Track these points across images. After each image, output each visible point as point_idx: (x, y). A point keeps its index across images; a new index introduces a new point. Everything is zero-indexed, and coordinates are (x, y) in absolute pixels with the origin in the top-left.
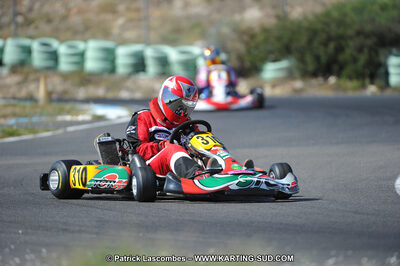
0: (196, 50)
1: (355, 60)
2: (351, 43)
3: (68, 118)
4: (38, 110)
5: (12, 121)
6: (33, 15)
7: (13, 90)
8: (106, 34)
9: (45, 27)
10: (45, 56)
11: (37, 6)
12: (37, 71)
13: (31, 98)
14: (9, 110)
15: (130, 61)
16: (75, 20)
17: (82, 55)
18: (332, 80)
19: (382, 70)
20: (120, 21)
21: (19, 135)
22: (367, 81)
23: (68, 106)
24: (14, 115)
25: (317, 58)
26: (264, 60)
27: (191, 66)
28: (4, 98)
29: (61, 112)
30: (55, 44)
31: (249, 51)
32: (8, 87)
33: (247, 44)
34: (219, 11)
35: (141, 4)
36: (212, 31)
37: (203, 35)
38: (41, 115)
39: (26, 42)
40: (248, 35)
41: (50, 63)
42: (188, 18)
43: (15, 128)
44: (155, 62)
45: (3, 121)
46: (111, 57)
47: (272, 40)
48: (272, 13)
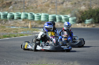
0: (69, 16)
3: (36, 32)
4: (29, 30)
5: (22, 32)
6: (28, 7)
7: (23, 25)
8: (46, 12)
9: (31, 10)
10: (31, 17)
11: (29, 4)
12: (29, 20)
13: (28, 27)
14: (22, 30)
15: (52, 18)
16: (39, 8)
20: (50, 8)
21: (23, 36)
23: (36, 29)
26: (85, 19)
27: (67, 20)
28: (21, 27)
30: (34, 14)
31: (82, 17)
33: (81, 14)
35: (55, 4)
36: (73, 11)
37: (71, 13)
39: (27, 13)
42: (67, 8)
43: (23, 34)
44: (58, 19)
45: (20, 32)
46: (47, 17)
47: (88, 14)
48: (88, 7)
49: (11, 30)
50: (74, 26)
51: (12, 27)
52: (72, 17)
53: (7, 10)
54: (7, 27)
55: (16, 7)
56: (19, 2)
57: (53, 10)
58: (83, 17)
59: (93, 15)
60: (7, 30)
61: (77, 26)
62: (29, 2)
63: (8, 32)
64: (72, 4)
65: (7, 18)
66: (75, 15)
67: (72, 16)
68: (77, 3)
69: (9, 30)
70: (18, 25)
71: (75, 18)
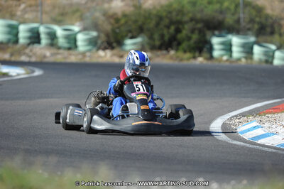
1: (189, 38)
2: (186, 26)
8: (12, 16)
15: (28, 34)
18: (172, 52)
19: (208, 46)
20: (23, 6)
22: (197, 54)
25: (162, 36)
26: (124, 37)
27: (72, 41)
31: (113, 31)
33: (111, 24)
36: (88, 14)
37: (82, 18)
40: (115, 19)
42: (71, 5)
44: (47, 37)
46: (15, 31)
47: (130, 23)
50: (90, 57)
52: (86, 32)
57: (31, 11)
58: (117, 31)
59: (145, 27)
61: (100, 57)
66: (95, 26)
67: (84, 29)
71: (94, 34)
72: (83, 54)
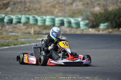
0: (80, 19)
3: (40, 39)
5: (23, 40)
6: (30, 8)
7: (24, 31)
8: (52, 14)
9: (34, 12)
10: (33, 20)
11: (32, 5)
12: (31, 25)
13: (29, 33)
14: (22, 37)
15: (60, 22)
16: (43, 10)
17: (45, 20)
20: (57, 10)
21: (25, 44)
23: (40, 36)
24: (24, 38)
25: (116, 22)
26: (100, 23)
27: (78, 24)
28: (21, 33)
29: (38, 37)
30: (37, 17)
31: (95, 20)
32: (22, 29)
33: (95, 18)
34: (87, 8)
35: (63, 5)
36: (85, 14)
37: (82, 15)
38: (32, 38)
39: (28, 16)
40: (95, 15)
41: (35, 23)
42: (78, 10)
43: (24, 42)
44: (67, 23)
45: (20, 40)
46: (54, 21)
47: (103, 17)
48: (103, 8)
49: (10, 37)
51: (10, 34)
53: (4, 12)
54: (4, 33)
55: (15, 8)
56: (18, 2)
58: (97, 20)
59: (109, 19)
60: (5, 37)
61: (90, 31)
62: (30, 2)
63: (6, 39)
64: (84, 4)
65: (4, 22)
66: (88, 19)
67: (83, 20)
68: (90, 3)
69: (8, 37)
70: (18, 30)
71: (87, 21)
72: (83, 30)
